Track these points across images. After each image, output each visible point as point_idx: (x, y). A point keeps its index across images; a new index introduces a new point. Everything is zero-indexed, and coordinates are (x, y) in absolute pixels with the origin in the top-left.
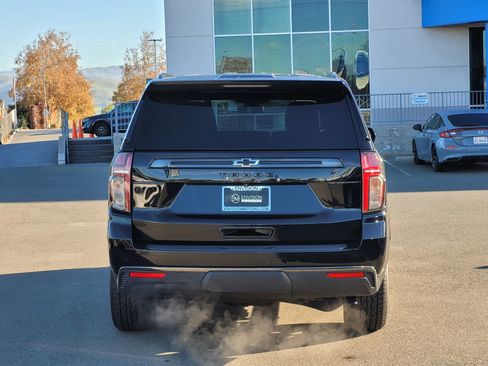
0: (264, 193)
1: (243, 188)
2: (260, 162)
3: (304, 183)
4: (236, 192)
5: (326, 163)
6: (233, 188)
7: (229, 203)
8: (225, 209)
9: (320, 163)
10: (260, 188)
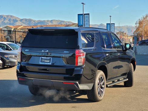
0: (50, 59)
1: (45, 58)
2: (48, 51)
3: (60, 57)
4: (44, 59)
5: (65, 52)
6: (43, 57)
7: (41, 62)
8: (41, 63)
9: (64, 52)
10: (49, 58)
